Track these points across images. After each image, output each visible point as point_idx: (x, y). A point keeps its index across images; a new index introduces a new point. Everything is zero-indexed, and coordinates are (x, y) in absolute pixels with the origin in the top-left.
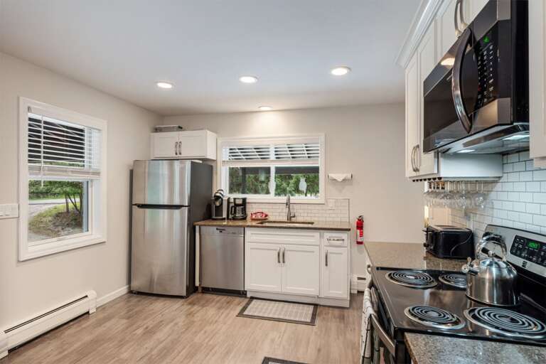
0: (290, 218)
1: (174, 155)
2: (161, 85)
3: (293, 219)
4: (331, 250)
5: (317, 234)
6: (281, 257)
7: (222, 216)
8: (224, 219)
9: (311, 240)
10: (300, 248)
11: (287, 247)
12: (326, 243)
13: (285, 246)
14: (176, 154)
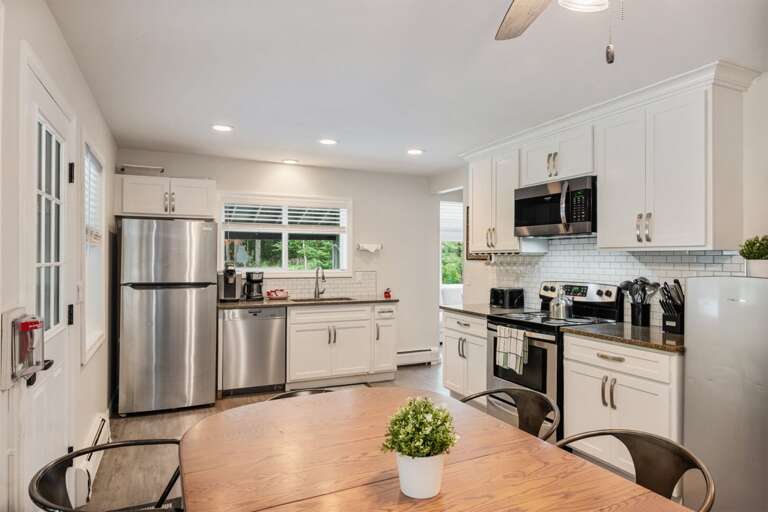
0: (318, 293)
1: (163, 212)
2: (217, 128)
3: (323, 296)
4: (380, 323)
5: (368, 308)
6: (332, 337)
7: (234, 296)
8: (237, 301)
9: (362, 315)
10: (350, 324)
11: (337, 325)
12: (377, 316)
13: (335, 324)
14: (166, 210)
